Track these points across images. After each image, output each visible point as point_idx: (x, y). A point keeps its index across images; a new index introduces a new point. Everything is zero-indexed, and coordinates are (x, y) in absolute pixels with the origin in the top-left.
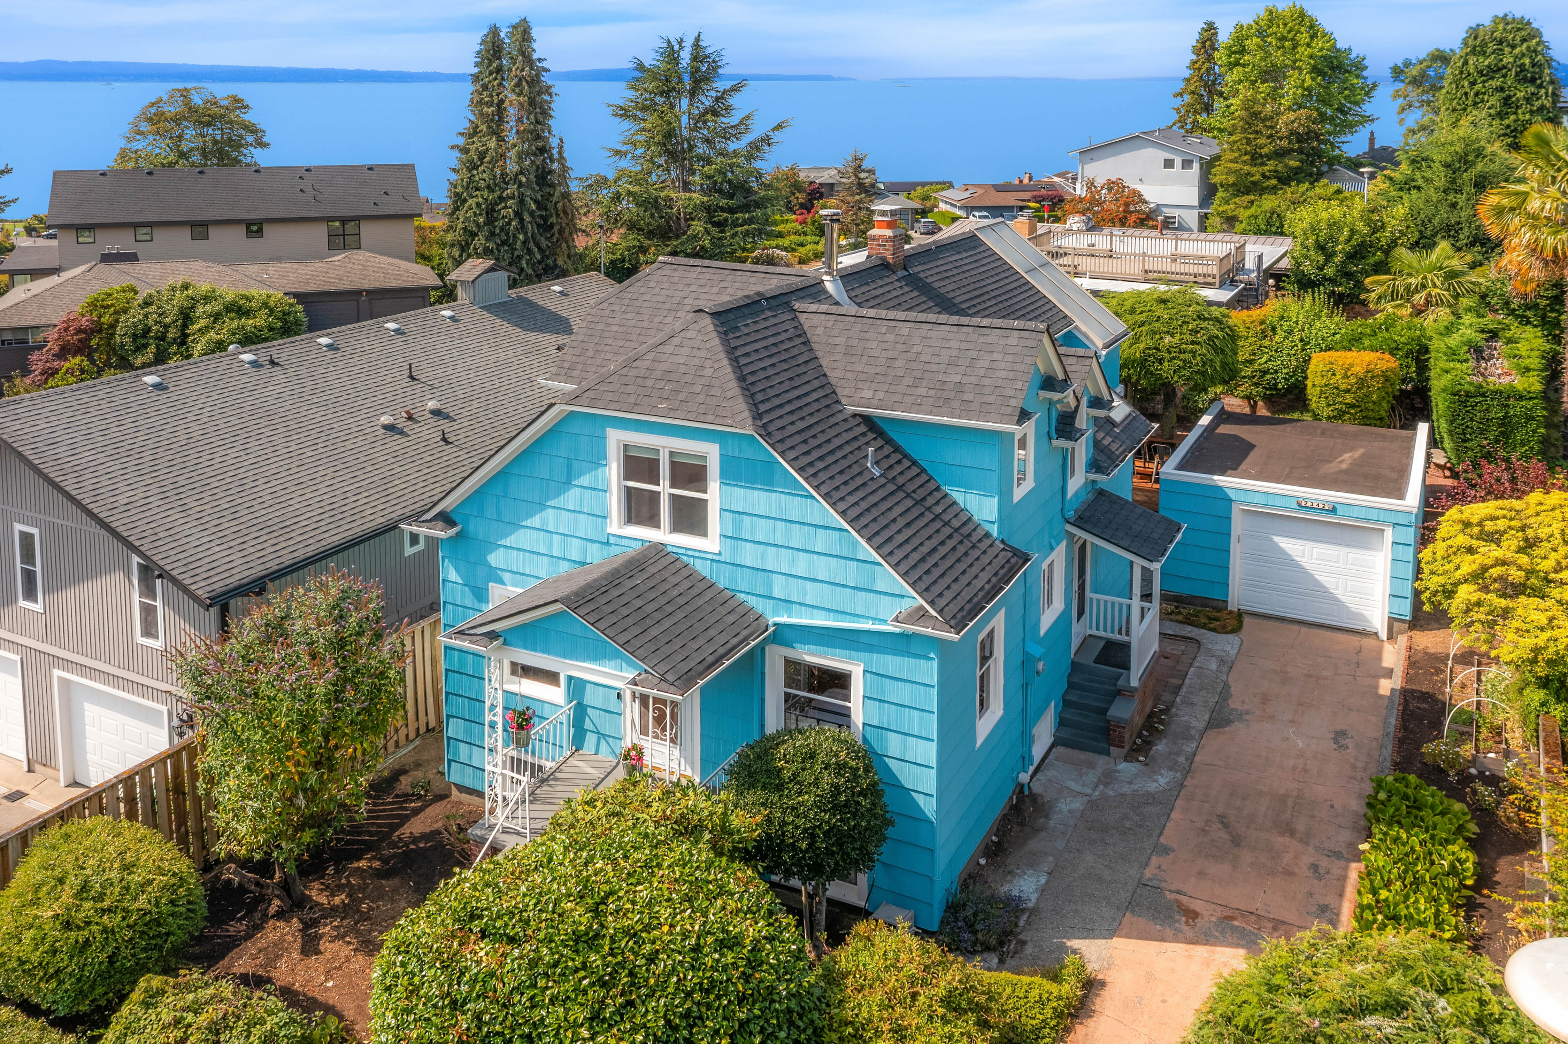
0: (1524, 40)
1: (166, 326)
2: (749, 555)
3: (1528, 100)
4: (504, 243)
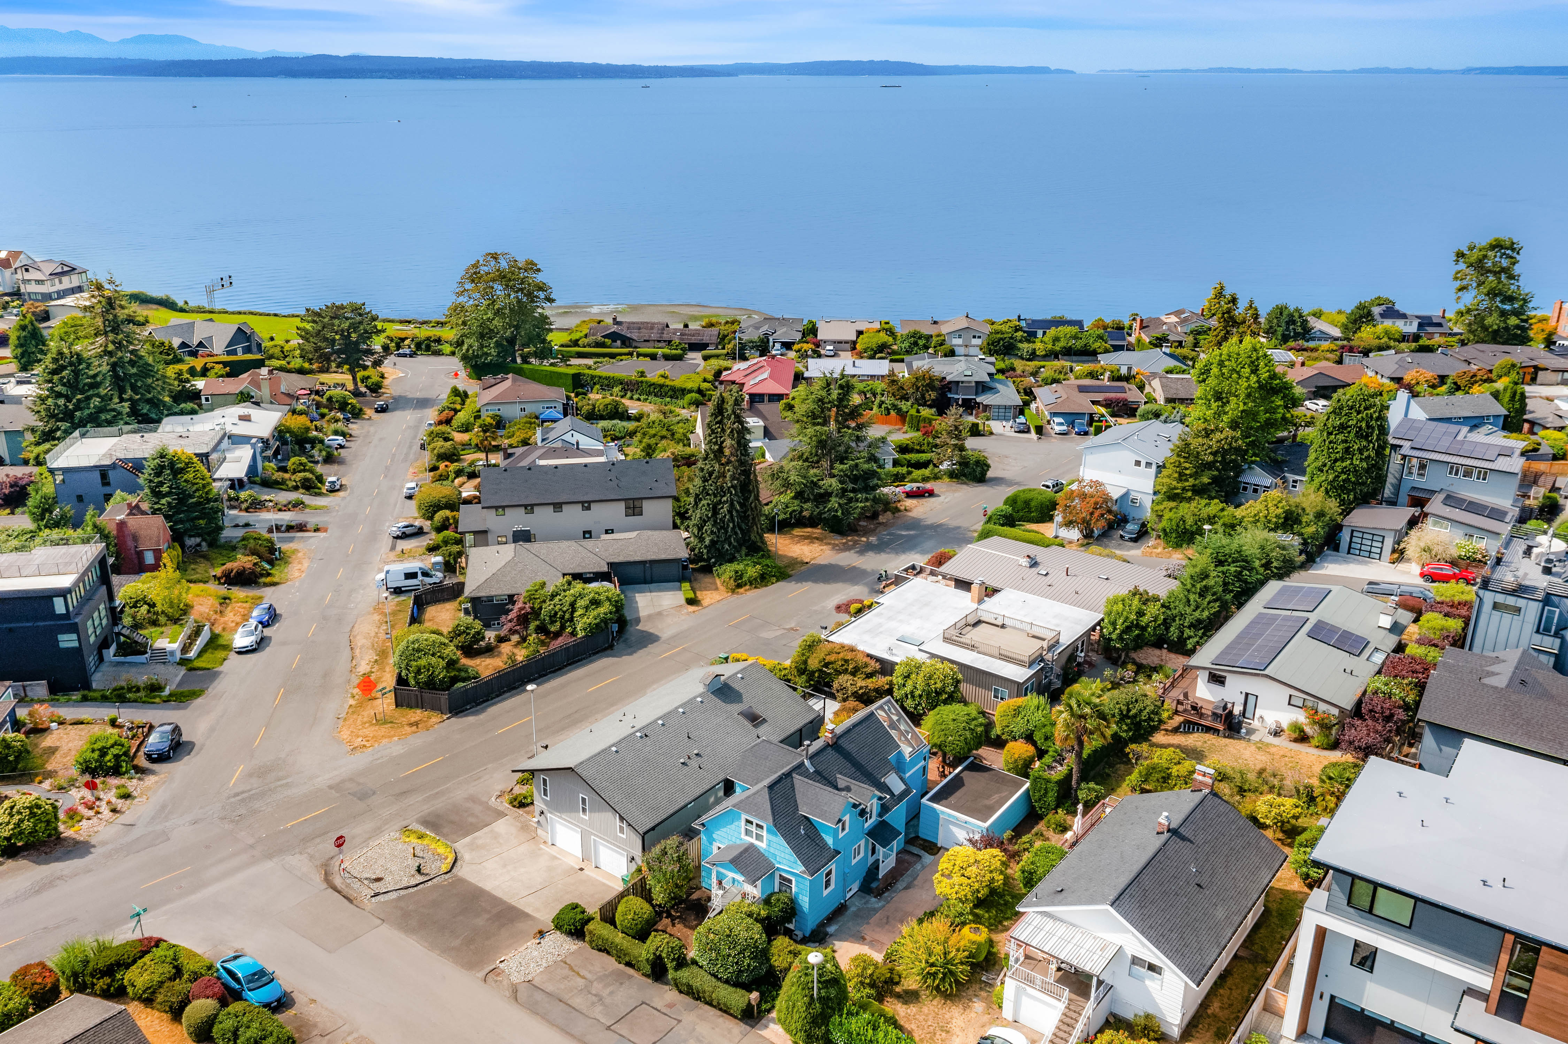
0: (1366, 409)
1: (564, 612)
2: (772, 850)
3: (1361, 451)
4: (722, 528)
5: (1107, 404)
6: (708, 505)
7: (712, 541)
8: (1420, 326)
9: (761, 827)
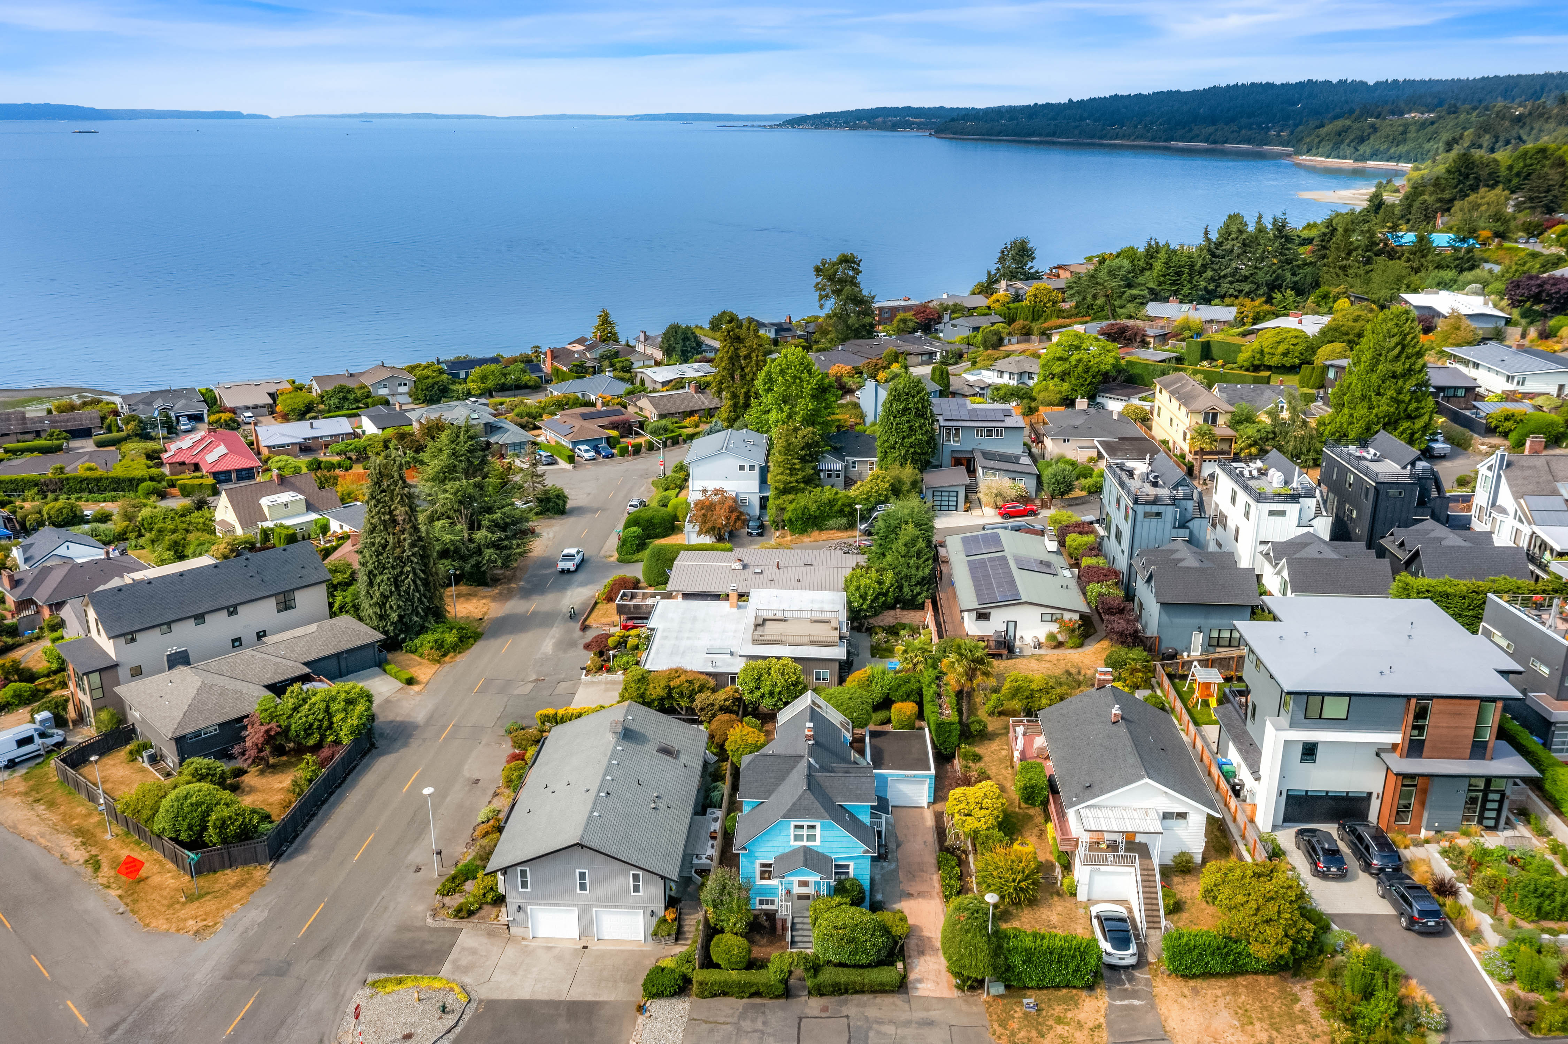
1: (320, 721)
2: (827, 844)
4: (407, 600)
5: (614, 426)
6: (389, 579)
7: (400, 616)
8: (777, 331)
9: (813, 827)
